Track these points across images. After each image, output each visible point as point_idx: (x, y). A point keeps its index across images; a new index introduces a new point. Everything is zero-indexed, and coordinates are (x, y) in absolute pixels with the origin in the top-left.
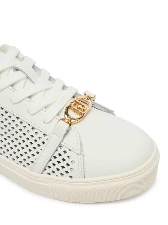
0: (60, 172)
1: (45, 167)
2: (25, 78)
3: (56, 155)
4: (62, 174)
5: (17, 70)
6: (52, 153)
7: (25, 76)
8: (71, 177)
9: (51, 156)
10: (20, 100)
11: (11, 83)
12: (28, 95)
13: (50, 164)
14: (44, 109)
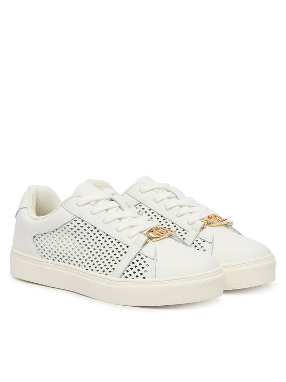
0: (136, 274)
1: (124, 271)
2: (116, 207)
3: (135, 261)
4: (137, 276)
5: (112, 200)
6: (131, 259)
7: (118, 205)
8: (144, 278)
9: (130, 261)
10: (111, 220)
11: (106, 208)
12: (119, 217)
13: (129, 269)
14: (130, 228)
